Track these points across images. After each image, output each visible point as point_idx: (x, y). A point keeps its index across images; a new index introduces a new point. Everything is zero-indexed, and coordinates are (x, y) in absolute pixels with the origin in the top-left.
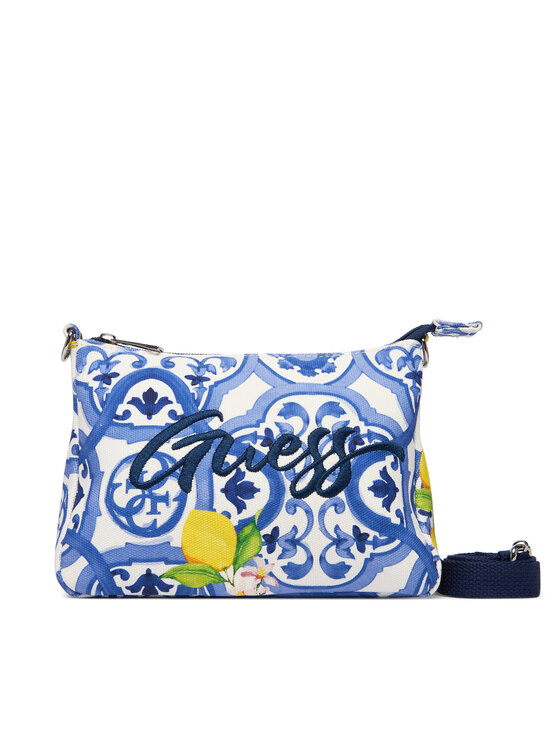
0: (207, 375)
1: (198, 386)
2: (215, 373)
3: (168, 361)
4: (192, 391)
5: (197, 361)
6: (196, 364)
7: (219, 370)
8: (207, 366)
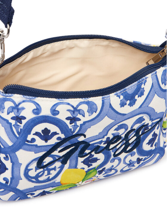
0: (79, 116)
1: (73, 124)
2: (84, 116)
3: (55, 110)
4: (70, 127)
5: (73, 107)
6: (72, 109)
7: (87, 114)
8: (79, 111)
